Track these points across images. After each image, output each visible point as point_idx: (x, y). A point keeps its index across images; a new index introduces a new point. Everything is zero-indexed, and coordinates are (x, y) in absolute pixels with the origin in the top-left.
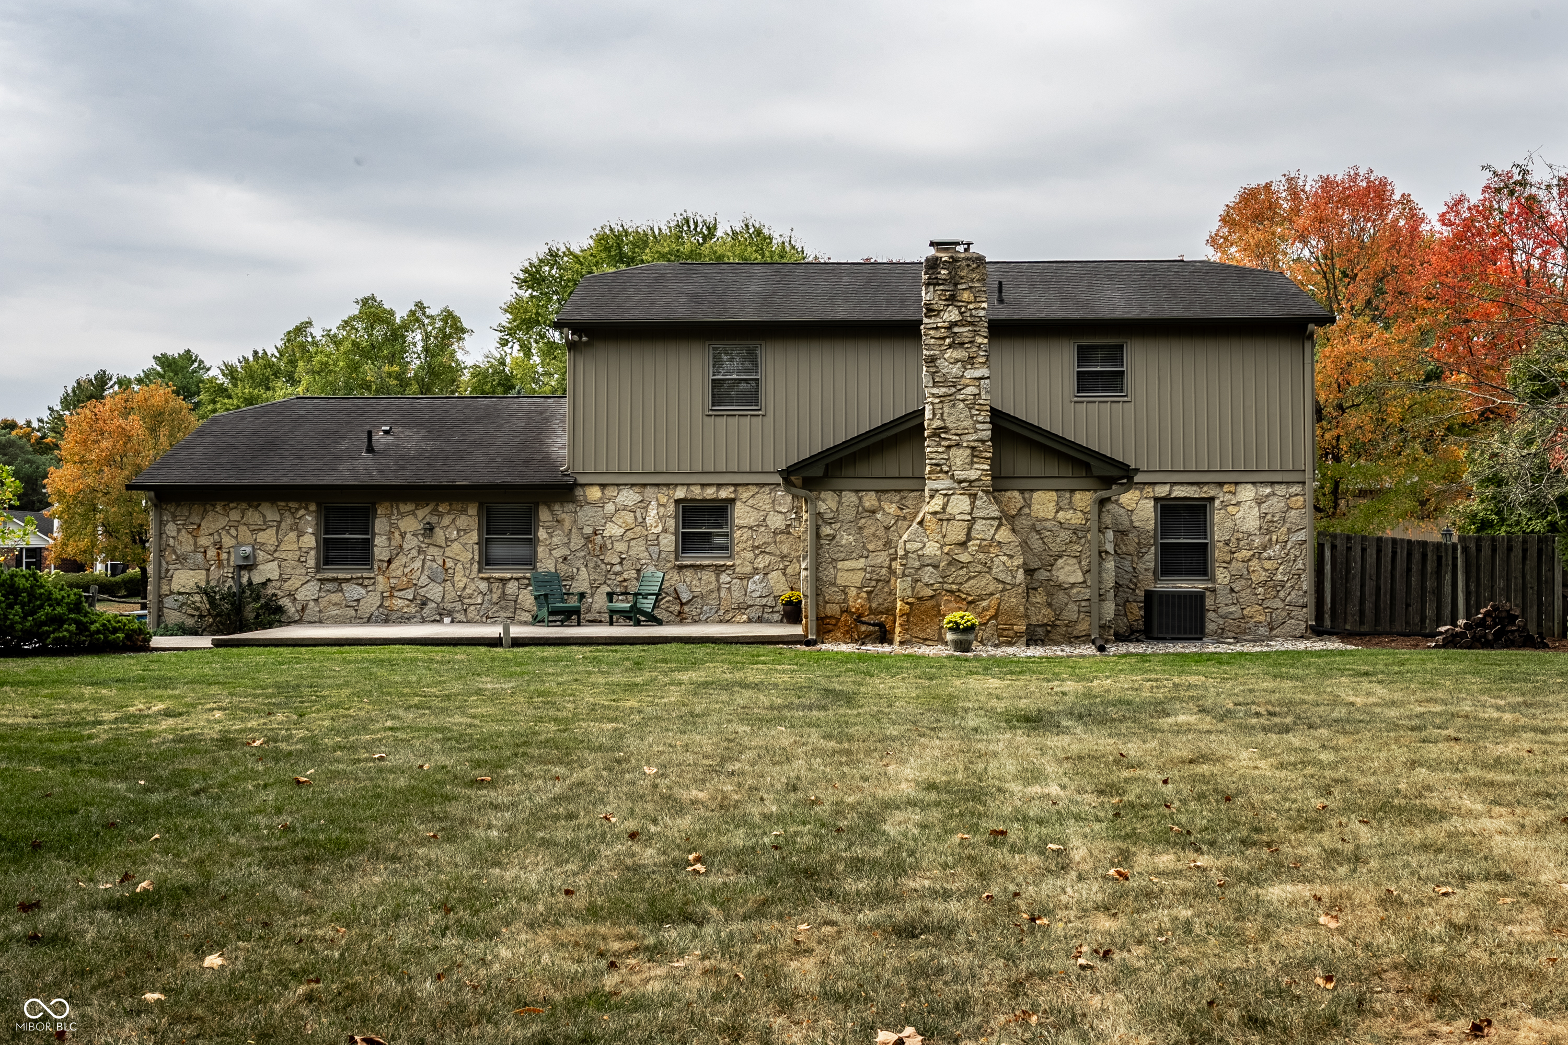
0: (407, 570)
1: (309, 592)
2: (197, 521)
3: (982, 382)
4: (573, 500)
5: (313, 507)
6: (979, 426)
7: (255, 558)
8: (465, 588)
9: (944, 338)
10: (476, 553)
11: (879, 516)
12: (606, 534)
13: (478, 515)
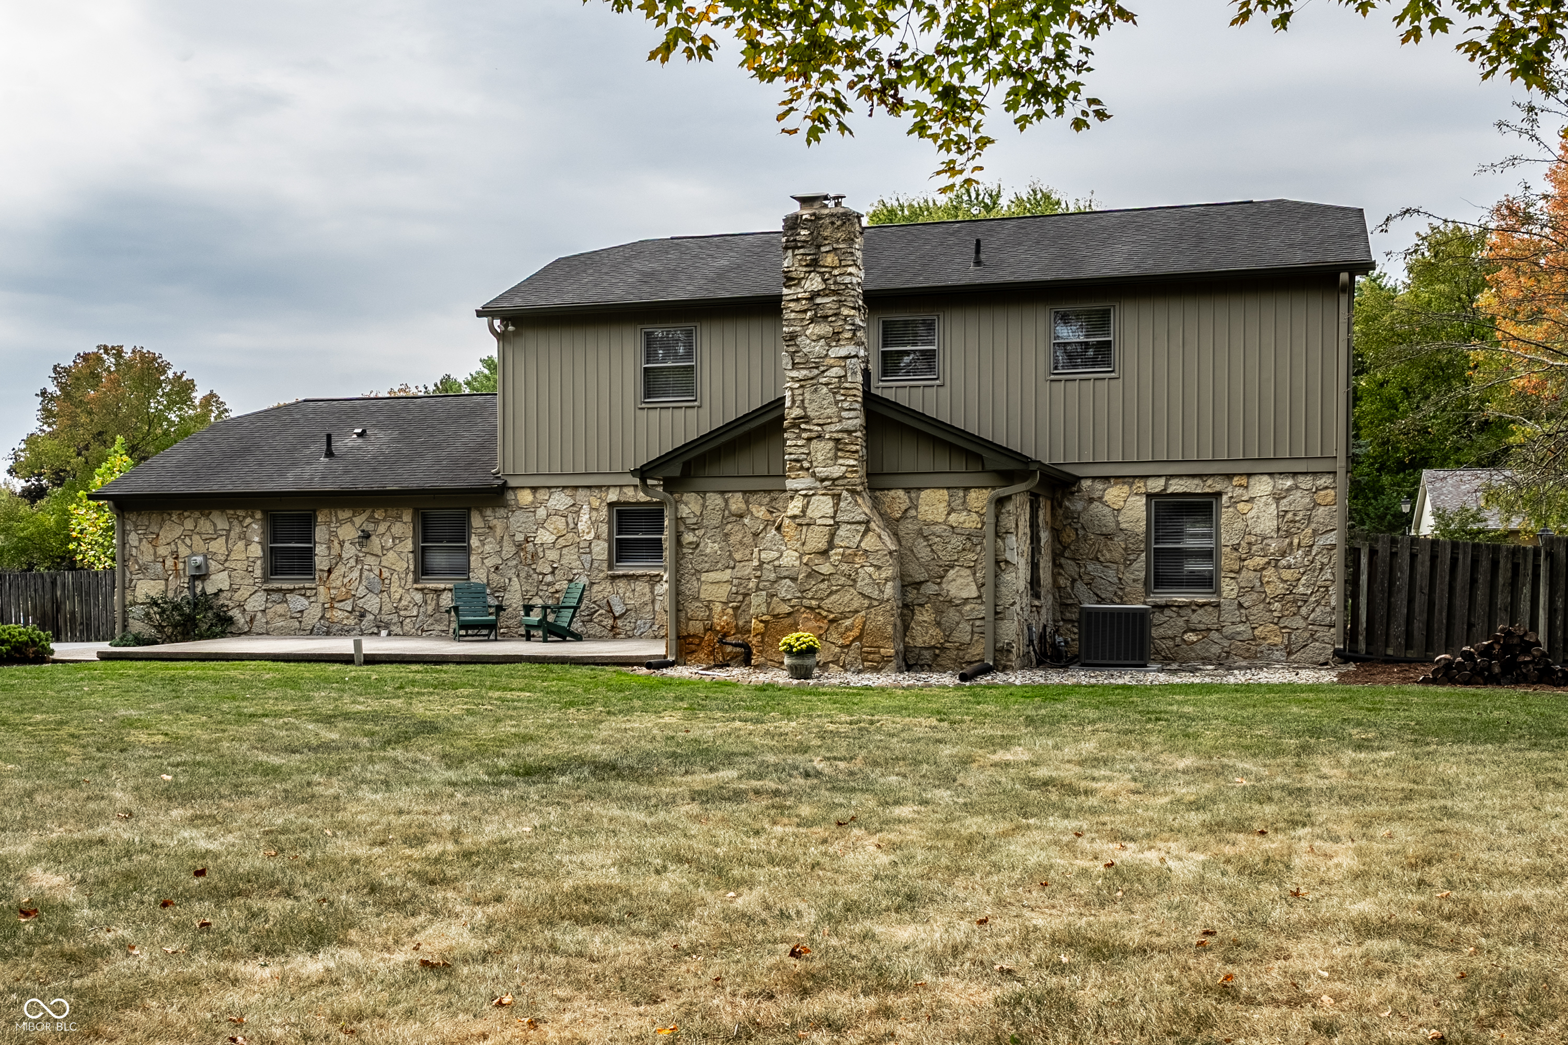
0: (346, 580)
1: (256, 603)
2: (156, 531)
3: (848, 361)
4: (505, 505)
5: (258, 515)
6: (844, 414)
7: (207, 567)
8: (401, 599)
9: (805, 311)
10: (411, 562)
11: (746, 521)
12: (538, 541)
13: (413, 521)
